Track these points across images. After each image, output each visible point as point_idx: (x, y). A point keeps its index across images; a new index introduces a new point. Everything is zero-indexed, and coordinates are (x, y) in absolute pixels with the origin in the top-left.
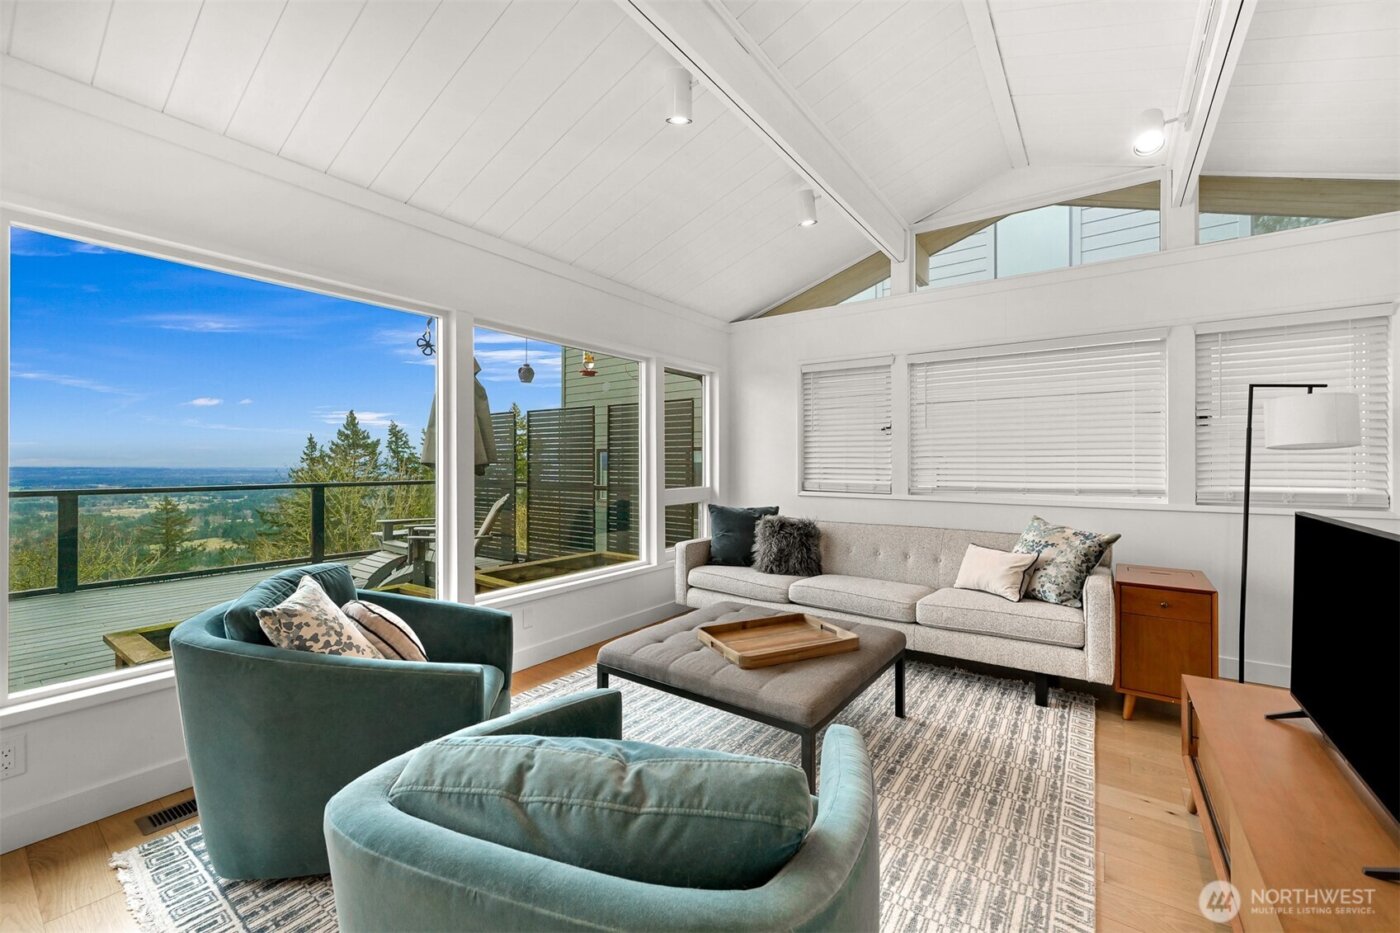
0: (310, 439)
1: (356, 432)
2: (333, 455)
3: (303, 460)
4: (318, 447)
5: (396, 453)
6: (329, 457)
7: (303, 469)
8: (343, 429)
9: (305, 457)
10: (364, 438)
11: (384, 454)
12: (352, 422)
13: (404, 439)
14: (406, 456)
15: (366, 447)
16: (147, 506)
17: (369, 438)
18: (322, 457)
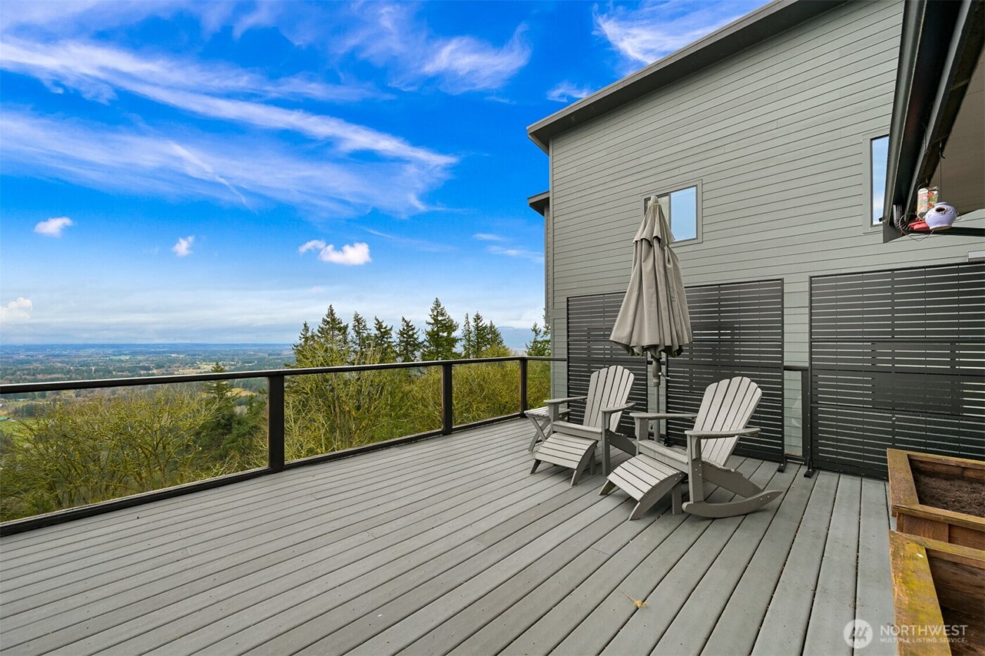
0: (305, 325)
1: (334, 320)
2: (320, 335)
3: (300, 338)
4: (310, 330)
5: (358, 333)
6: (318, 336)
7: (301, 344)
8: (326, 318)
9: (302, 336)
10: (339, 323)
11: (351, 334)
12: (331, 313)
13: (363, 324)
14: (365, 335)
15: (340, 329)
16: (199, 368)
17: (341, 323)
18: (313, 336)
